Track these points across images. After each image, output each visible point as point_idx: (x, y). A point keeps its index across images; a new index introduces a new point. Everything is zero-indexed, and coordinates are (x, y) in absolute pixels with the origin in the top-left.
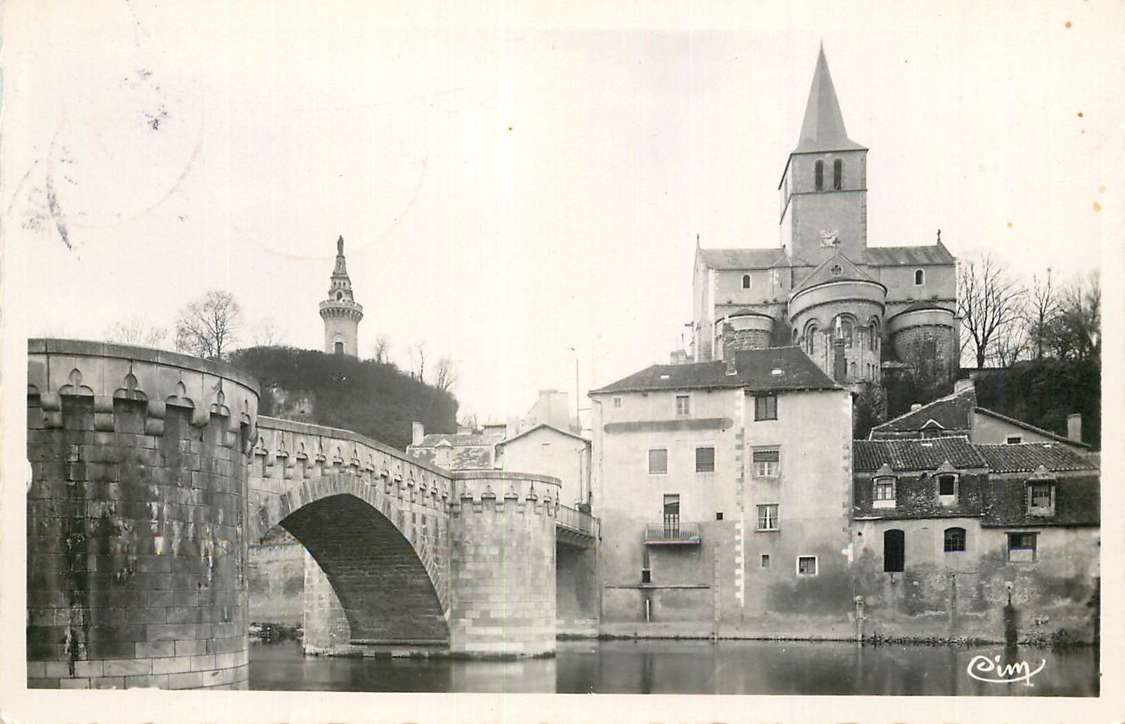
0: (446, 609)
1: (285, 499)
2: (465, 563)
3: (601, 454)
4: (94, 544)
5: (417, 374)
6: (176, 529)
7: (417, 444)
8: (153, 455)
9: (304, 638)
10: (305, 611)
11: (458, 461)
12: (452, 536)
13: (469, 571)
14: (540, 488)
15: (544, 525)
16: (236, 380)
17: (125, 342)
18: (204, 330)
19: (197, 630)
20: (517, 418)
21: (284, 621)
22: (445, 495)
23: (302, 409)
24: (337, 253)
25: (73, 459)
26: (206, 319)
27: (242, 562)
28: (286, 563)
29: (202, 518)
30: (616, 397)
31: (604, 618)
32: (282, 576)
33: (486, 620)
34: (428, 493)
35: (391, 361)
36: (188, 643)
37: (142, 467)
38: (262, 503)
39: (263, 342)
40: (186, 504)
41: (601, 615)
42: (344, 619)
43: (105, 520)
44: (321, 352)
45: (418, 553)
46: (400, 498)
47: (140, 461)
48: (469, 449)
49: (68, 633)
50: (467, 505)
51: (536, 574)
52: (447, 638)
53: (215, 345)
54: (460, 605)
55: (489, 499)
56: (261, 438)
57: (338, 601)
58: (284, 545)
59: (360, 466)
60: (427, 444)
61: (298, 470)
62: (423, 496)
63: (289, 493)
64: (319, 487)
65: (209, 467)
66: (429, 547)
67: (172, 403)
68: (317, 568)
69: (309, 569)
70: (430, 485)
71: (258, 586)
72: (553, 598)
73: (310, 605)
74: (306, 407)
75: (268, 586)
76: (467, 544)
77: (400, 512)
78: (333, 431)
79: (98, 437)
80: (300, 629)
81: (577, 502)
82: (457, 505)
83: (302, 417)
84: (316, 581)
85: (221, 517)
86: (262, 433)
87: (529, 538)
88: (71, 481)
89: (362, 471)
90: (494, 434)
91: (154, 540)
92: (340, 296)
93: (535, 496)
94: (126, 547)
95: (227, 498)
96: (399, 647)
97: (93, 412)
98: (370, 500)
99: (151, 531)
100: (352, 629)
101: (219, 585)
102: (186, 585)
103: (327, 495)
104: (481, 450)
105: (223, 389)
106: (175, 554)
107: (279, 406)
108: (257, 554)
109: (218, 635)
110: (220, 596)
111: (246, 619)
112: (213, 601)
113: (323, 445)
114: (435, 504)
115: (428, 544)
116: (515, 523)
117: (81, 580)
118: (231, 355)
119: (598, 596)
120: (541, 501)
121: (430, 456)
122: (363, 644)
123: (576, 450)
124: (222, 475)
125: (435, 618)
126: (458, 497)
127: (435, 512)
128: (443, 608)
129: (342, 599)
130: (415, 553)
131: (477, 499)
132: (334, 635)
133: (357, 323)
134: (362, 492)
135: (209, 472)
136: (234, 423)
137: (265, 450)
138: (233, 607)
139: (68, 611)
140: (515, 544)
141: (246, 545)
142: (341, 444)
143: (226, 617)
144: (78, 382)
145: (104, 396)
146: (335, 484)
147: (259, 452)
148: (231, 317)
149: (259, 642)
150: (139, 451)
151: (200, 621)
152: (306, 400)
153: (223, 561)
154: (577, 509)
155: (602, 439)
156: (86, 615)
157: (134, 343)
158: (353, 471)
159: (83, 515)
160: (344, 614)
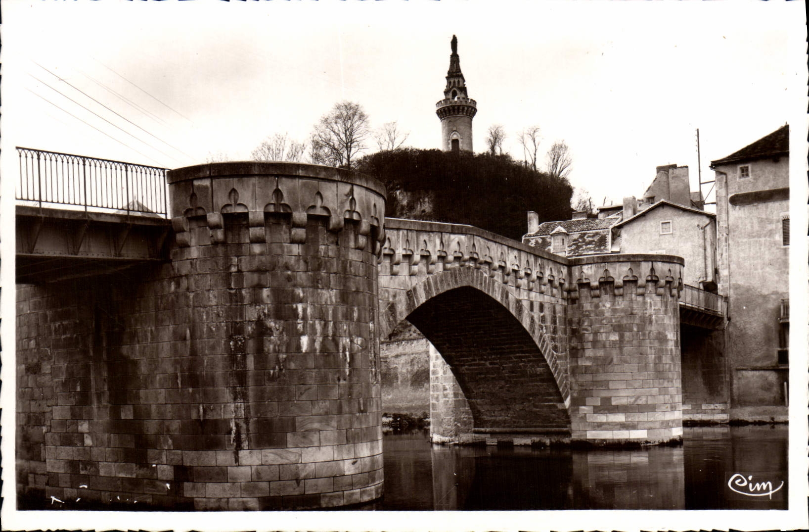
0: (566, 397)
1: (411, 294)
2: (584, 349)
3: (728, 228)
4: (251, 344)
5: (530, 162)
6: (318, 327)
7: (532, 233)
8: (298, 261)
9: (431, 427)
10: (431, 402)
11: (574, 247)
12: (571, 322)
13: (589, 358)
14: (661, 268)
15: (666, 306)
16: (365, 186)
17: (271, 159)
18: (335, 140)
19: (339, 421)
20: (634, 198)
21: (413, 412)
22: (562, 281)
23: (423, 208)
24: (451, 52)
25: (234, 269)
26: (337, 131)
27: (375, 357)
28: (412, 356)
29: (340, 316)
30: (742, 166)
31: (736, 402)
32: (409, 368)
33: (607, 407)
34: (546, 280)
35: (504, 152)
36: (330, 433)
37: (289, 273)
38: (391, 300)
39: (386, 147)
40: (326, 303)
41: (732, 400)
42: (467, 408)
43: (260, 323)
44: (439, 151)
45: (537, 343)
46: (518, 287)
47: (287, 267)
48: (585, 234)
49: (233, 425)
50: (585, 291)
51: (659, 358)
52: (568, 426)
53: (345, 155)
54: (580, 392)
55: (607, 284)
56: (389, 239)
57: (461, 392)
58: (411, 340)
59: (479, 259)
60: (541, 232)
61: (420, 267)
62: (540, 285)
63: (415, 289)
64: (442, 281)
65: (344, 269)
66: (547, 336)
67: (312, 212)
68: (441, 360)
69: (434, 361)
70: (547, 273)
71: (388, 378)
72: (678, 384)
73: (436, 396)
74: (427, 206)
75: (397, 379)
76: (585, 332)
77: (518, 302)
78: (452, 226)
79: (252, 248)
80: (427, 420)
81: (701, 280)
82: (576, 291)
83: (423, 216)
84: (440, 373)
85: (356, 315)
86: (390, 234)
87: (651, 322)
88: (232, 289)
89: (481, 263)
90: (610, 217)
91: (300, 339)
92: (454, 94)
93: (656, 277)
94: (277, 348)
95: (361, 297)
96: (520, 436)
97: (248, 226)
98: (489, 290)
99: (297, 330)
100: (475, 418)
101: (355, 379)
102: (327, 379)
103: (449, 289)
104: (597, 234)
105: (355, 196)
106: (318, 351)
107: (403, 208)
108: (387, 349)
109: (356, 425)
110: (356, 390)
111: (380, 410)
112: (350, 394)
113: (444, 241)
114: (552, 292)
115: (546, 333)
116: (635, 306)
117: (241, 378)
118: (359, 162)
119: (728, 379)
120: (662, 282)
121: (545, 243)
122: (485, 433)
123: (698, 226)
124: (356, 276)
125: (555, 406)
126: (575, 282)
127: (553, 299)
128: (563, 395)
129: (466, 390)
130: (533, 342)
131: (595, 283)
132: (459, 424)
133: (471, 120)
134: (481, 284)
135: (344, 273)
136: (365, 227)
137: (392, 250)
138: (368, 399)
139: (233, 406)
140: (635, 329)
141: (378, 341)
142: (460, 239)
143: (362, 408)
144: (236, 201)
145: (257, 213)
146: (456, 278)
147: (387, 251)
148: (358, 126)
149: (390, 432)
150: (285, 259)
151: (340, 412)
152: (426, 200)
153: (359, 357)
154: (701, 287)
155: (728, 213)
156: (247, 409)
157: (278, 160)
158: (472, 264)
159: (242, 318)
160: (467, 404)
